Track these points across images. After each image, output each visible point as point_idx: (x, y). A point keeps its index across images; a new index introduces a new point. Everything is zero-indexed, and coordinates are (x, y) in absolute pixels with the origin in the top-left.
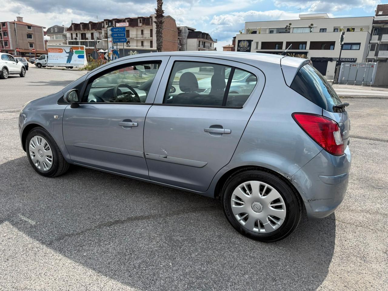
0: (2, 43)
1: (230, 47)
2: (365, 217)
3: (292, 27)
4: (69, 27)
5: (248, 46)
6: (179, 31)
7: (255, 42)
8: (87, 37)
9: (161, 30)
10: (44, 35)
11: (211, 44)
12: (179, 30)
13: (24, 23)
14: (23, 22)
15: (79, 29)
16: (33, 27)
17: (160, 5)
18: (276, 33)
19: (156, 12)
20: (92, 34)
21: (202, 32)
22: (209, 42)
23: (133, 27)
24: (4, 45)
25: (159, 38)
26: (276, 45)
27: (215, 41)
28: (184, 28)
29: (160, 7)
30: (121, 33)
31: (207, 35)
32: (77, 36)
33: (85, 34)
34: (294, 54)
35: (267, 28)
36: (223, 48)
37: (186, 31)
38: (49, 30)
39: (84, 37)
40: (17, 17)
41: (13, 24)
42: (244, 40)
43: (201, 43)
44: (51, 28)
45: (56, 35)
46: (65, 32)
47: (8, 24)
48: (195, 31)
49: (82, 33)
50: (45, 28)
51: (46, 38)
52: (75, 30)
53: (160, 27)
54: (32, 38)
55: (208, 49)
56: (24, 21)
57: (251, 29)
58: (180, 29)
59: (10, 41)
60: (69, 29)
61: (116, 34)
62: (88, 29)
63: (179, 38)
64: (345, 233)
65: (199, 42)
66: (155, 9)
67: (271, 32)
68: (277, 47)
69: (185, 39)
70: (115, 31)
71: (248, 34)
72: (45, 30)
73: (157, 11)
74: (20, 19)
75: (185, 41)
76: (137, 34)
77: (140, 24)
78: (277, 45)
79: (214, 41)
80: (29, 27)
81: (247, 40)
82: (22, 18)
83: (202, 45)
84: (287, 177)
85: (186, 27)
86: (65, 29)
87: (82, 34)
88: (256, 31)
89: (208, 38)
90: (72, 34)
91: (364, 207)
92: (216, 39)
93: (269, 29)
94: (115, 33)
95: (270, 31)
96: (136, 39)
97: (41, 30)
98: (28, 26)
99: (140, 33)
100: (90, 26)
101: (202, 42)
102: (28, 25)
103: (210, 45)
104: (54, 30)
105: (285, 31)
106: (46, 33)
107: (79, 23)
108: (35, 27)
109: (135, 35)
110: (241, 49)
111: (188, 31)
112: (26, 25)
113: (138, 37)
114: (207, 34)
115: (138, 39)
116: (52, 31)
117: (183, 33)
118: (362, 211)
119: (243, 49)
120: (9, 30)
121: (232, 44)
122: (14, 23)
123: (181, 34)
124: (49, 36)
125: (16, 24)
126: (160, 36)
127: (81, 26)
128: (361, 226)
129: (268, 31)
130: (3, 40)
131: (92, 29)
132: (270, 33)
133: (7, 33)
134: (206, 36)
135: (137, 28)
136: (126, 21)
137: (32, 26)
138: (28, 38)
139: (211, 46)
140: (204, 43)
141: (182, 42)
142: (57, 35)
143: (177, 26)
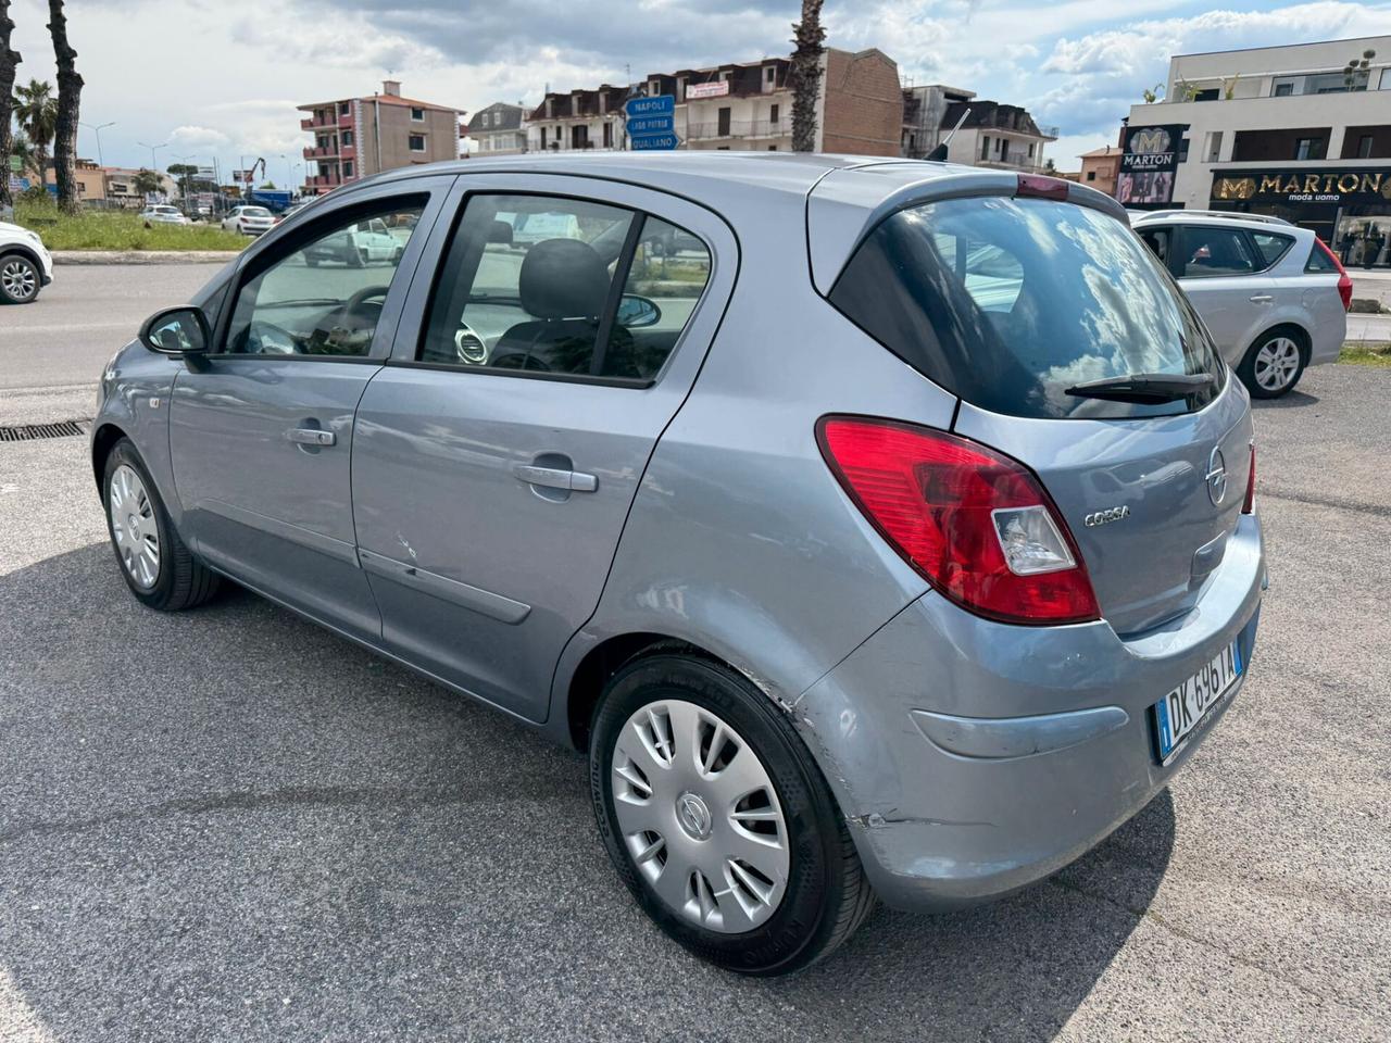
0: (337, 167)
1: (1112, 157)
2: (1307, 921)
3: (1375, 68)
4: (537, 106)
5: (1169, 149)
6: (909, 105)
7: (1208, 133)
8: (590, 139)
9: (809, 102)
10: (462, 137)
11: (1031, 147)
12: (911, 102)
13: (403, 100)
14: (399, 98)
15: (568, 113)
16: (428, 112)
17: (813, 8)
18: (1305, 94)
19: (795, 37)
20: (607, 127)
21: (1000, 104)
22: (1023, 140)
23: (744, 97)
24: (341, 172)
25: (802, 131)
26: (1299, 141)
27: (1048, 135)
28: (928, 93)
29: (810, 15)
30: (657, 119)
31: (1020, 111)
32: (559, 137)
33: (585, 128)
34: (1378, 177)
35: (1267, 76)
36: (1082, 160)
37: (937, 100)
38: (477, 118)
39: (581, 138)
40: (385, 83)
41: (371, 106)
42: (1152, 128)
43: (992, 145)
44: (482, 112)
45: (496, 135)
46: (523, 126)
47: (357, 105)
48: (973, 100)
49: (575, 124)
50: (462, 113)
51: (467, 144)
52: (555, 115)
53: (806, 88)
54: (422, 148)
55: (1018, 166)
56: (403, 95)
57: (1194, 83)
58: (915, 97)
59: (360, 161)
60: (538, 114)
61: (642, 120)
62: (596, 112)
63: (905, 131)
64: (1153, 984)
65: (986, 140)
66: (794, 26)
67: (1283, 89)
68: (1302, 151)
69: (931, 131)
70: (638, 113)
71: (1180, 102)
72: (465, 120)
73: (800, 32)
74: (392, 86)
75: (932, 141)
76: (755, 123)
77: (769, 86)
78: (1303, 143)
79: (1043, 134)
80: (418, 111)
81: (1165, 127)
82: (398, 84)
83: (997, 150)
84: (780, 700)
85: (938, 86)
86: (525, 115)
87: (576, 130)
88: (1218, 91)
89: (1020, 126)
90: (543, 131)
91: (1336, 873)
92: (1055, 126)
93: (1275, 77)
94: (639, 116)
95: (1279, 87)
96: (751, 138)
97: (453, 120)
98: (413, 109)
99: (766, 115)
100: (602, 99)
101: (998, 140)
102: (414, 105)
103: (1028, 151)
104: (492, 119)
105: (1343, 85)
106: (465, 131)
107: (567, 92)
108: (434, 113)
109: (750, 126)
110: (1138, 160)
111: (943, 102)
112: (409, 107)
113: (759, 131)
114: (1019, 108)
115: (757, 138)
116: (485, 124)
117: (924, 110)
118: (1312, 889)
119: (1145, 161)
120: (358, 124)
121: (1116, 145)
122: (374, 102)
123: (919, 115)
124: (476, 139)
125: (380, 103)
126: (807, 123)
127: (575, 101)
128: (1261, 965)
129: (1267, 87)
130: (340, 156)
131: (608, 110)
132: (1277, 95)
133: (353, 134)
134: (1012, 117)
135: (759, 98)
136: (722, 76)
137: (424, 109)
138: (412, 147)
139: (1030, 155)
140: (1006, 143)
141: (918, 144)
142: (500, 135)
143: (905, 84)
